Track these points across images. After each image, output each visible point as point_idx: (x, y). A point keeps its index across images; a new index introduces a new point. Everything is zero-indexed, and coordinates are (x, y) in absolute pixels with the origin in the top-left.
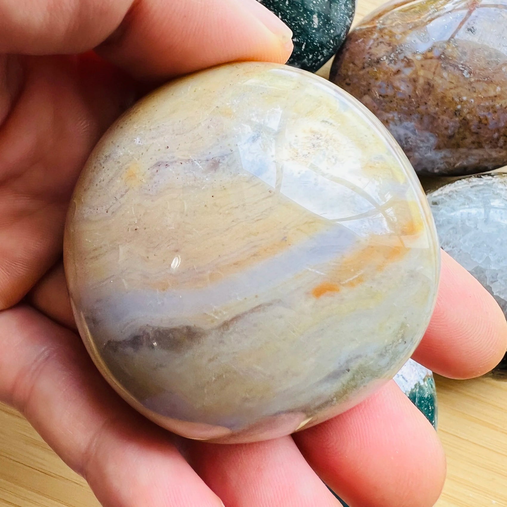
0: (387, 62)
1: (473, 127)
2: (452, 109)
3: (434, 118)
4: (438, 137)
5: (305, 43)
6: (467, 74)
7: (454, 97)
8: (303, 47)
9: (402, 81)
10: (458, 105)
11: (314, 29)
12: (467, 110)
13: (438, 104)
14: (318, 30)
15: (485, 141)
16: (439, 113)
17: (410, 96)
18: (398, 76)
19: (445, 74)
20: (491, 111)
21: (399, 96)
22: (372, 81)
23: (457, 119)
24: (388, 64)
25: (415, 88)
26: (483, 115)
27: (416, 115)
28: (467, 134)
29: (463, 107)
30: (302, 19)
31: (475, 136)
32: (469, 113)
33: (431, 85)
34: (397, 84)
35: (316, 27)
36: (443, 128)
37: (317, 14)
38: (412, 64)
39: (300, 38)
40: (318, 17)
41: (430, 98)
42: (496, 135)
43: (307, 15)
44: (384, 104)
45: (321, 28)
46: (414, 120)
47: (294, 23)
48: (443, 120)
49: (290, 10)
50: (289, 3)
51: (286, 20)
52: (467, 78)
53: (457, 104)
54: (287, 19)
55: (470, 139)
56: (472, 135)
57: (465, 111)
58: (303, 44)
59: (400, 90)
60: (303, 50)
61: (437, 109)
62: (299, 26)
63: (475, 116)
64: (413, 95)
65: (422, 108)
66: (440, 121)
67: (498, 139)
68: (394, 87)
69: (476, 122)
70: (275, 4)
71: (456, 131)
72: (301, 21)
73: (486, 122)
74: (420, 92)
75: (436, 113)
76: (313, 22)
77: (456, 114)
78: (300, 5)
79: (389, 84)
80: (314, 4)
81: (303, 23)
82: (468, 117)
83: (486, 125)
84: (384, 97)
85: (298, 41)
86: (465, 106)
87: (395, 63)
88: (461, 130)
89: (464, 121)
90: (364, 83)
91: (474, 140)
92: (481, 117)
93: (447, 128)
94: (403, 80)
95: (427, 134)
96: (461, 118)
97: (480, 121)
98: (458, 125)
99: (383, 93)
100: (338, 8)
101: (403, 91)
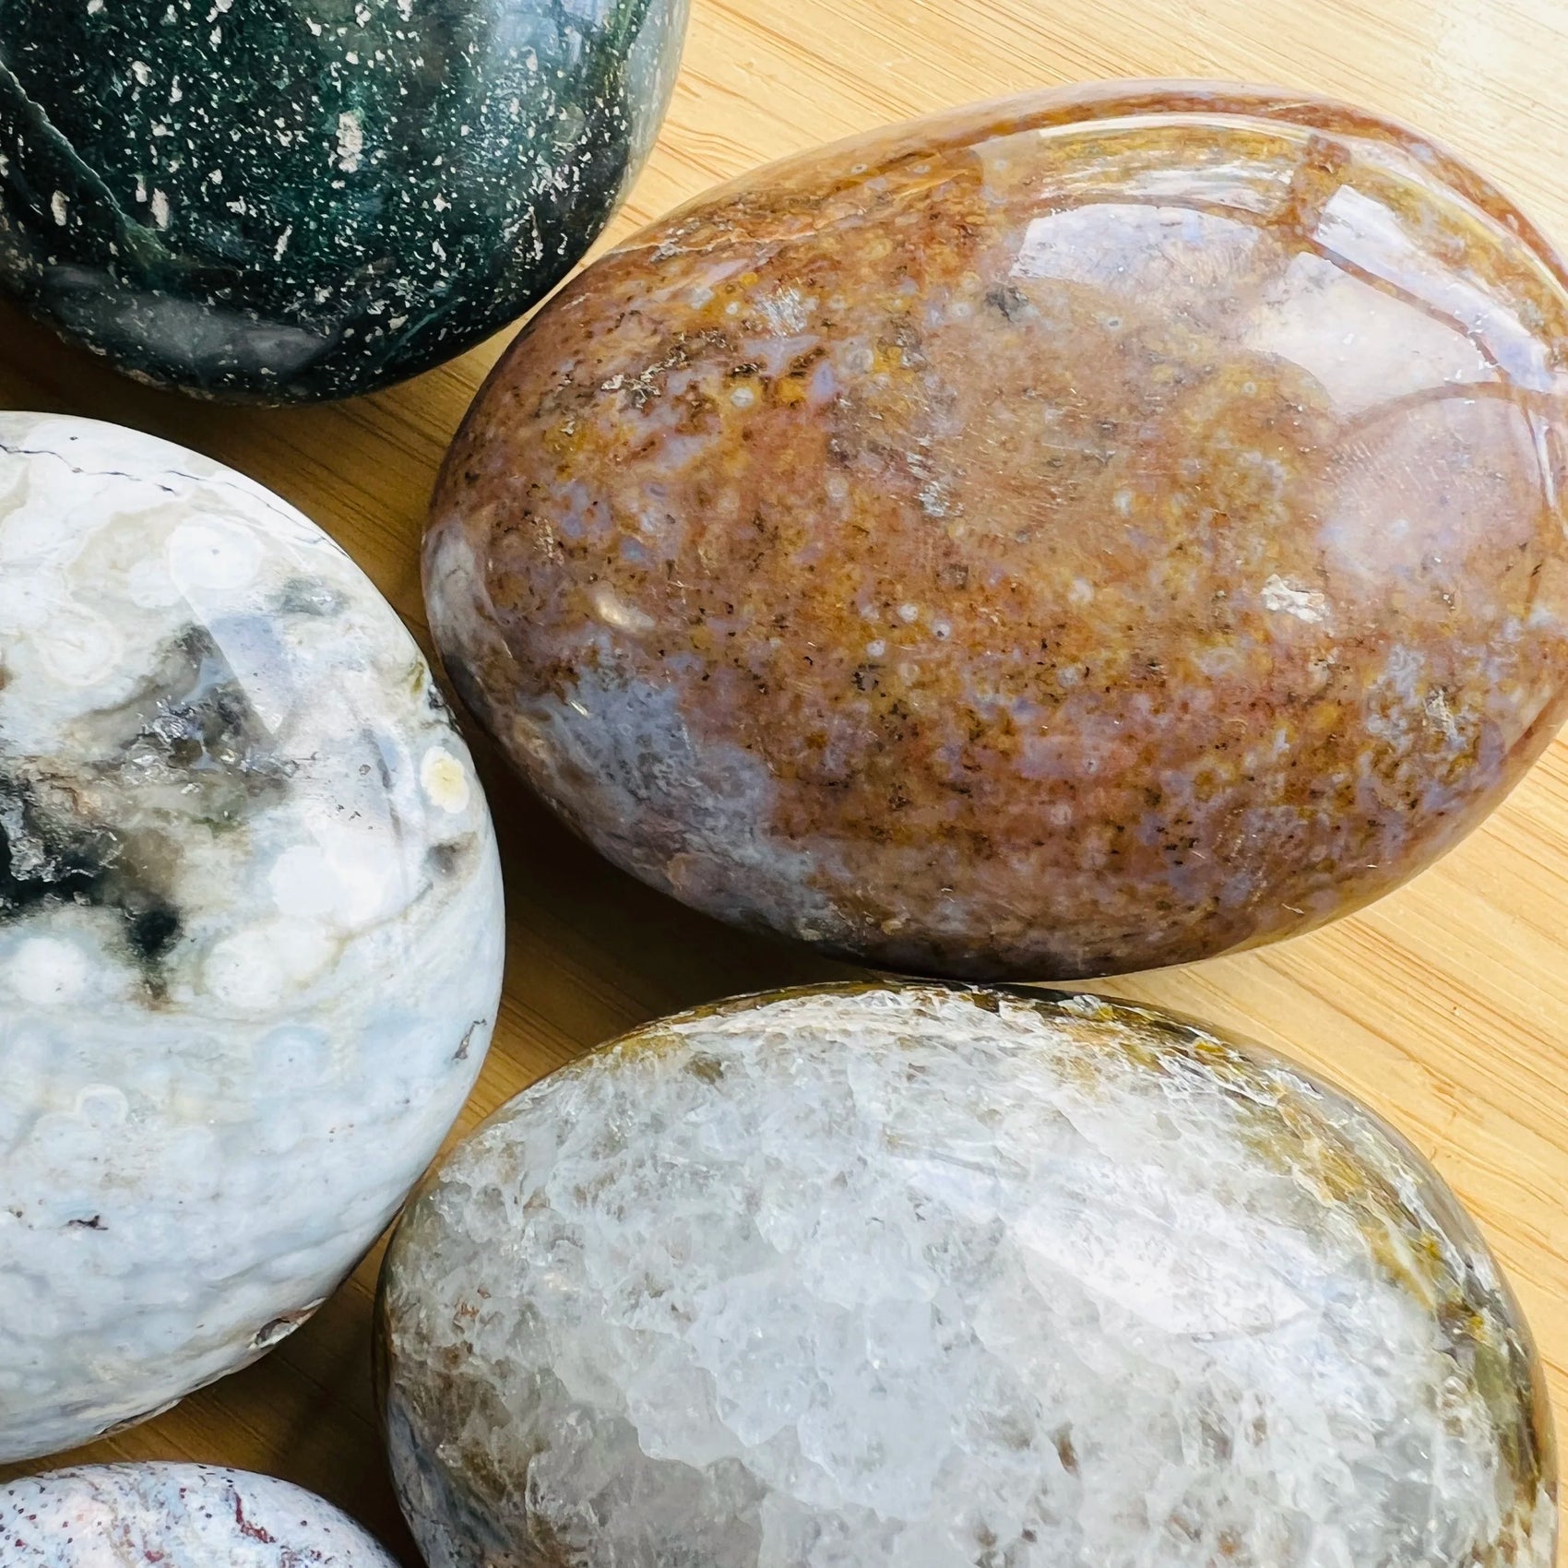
0: (620, 399)
1: (939, 757)
2: (841, 652)
3: (760, 685)
4: (779, 775)
5: (289, 232)
6: (938, 501)
7: (858, 597)
8: (281, 246)
9: (653, 491)
10: (872, 638)
11: (340, 175)
12: (911, 671)
13: (780, 620)
14: (359, 182)
15: (1009, 832)
16: (785, 667)
17: (670, 565)
18: (642, 468)
19: (836, 487)
20: (1032, 692)
21: (629, 557)
22: (545, 475)
23: (864, 706)
24: (621, 411)
25: (700, 531)
26: (992, 707)
27: (687, 657)
28: (913, 783)
29: (894, 654)
30: (280, 123)
31: (953, 803)
32: (920, 685)
33: (769, 526)
34: (630, 501)
35: (349, 166)
36: (800, 738)
37: (359, 112)
38: (710, 420)
39: (264, 202)
40: (364, 126)
41: (753, 587)
42: (1061, 814)
43: (309, 107)
44: (566, 584)
45: (377, 177)
46: (675, 678)
47: (241, 131)
48: (797, 701)
49: (227, 73)
50: (223, 38)
51: (201, 112)
52: (933, 520)
53: (867, 634)
54: (208, 110)
55: (928, 814)
56: (940, 797)
57: (906, 672)
58: (281, 231)
59: (637, 530)
60: (277, 258)
61: (775, 642)
62: (265, 150)
63: (953, 705)
64: (688, 562)
65: (714, 628)
66: (784, 701)
67: (1074, 832)
68: (616, 516)
69: (956, 734)
70: (159, 35)
71: (859, 761)
72: (274, 128)
73: (1005, 742)
74: (712, 553)
75: (770, 665)
76: (335, 143)
77: (859, 681)
78: (276, 58)
79: (603, 499)
80: (347, 65)
81: (285, 141)
82: (916, 702)
83: (1005, 755)
84: (570, 553)
85: (253, 213)
86: (908, 648)
87: (647, 410)
88: (886, 762)
89: (895, 720)
90: (517, 480)
91: (951, 819)
92: (984, 716)
93: (816, 742)
94: (655, 488)
95: (732, 754)
96: (884, 705)
97: (976, 734)
98: (870, 736)
99: (573, 536)
100: (484, 110)
101: (646, 537)
